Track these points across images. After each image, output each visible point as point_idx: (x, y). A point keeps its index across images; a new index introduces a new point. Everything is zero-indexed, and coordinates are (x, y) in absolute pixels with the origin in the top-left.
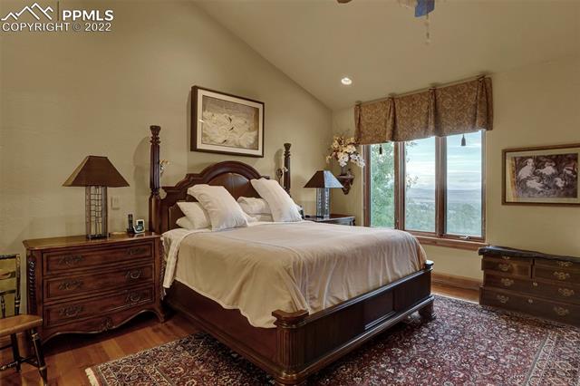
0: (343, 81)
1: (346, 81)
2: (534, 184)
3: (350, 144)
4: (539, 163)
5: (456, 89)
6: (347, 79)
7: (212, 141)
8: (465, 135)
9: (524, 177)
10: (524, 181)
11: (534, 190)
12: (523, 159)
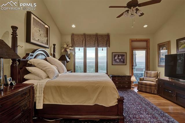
0: (72, 26)
1: (74, 26)
2: (118, 60)
3: (70, 46)
4: (119, 56)
5: (102, 36)
6: (74, 25)
7: (35, 39)
8: (103, 48)
9: (116, 59)
10: (116, 60)
11: (118, 62)
12: (116, 55)
